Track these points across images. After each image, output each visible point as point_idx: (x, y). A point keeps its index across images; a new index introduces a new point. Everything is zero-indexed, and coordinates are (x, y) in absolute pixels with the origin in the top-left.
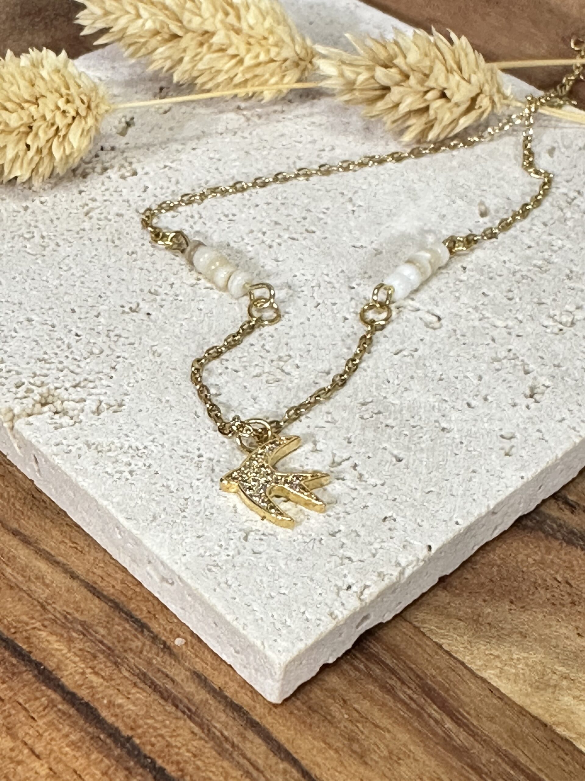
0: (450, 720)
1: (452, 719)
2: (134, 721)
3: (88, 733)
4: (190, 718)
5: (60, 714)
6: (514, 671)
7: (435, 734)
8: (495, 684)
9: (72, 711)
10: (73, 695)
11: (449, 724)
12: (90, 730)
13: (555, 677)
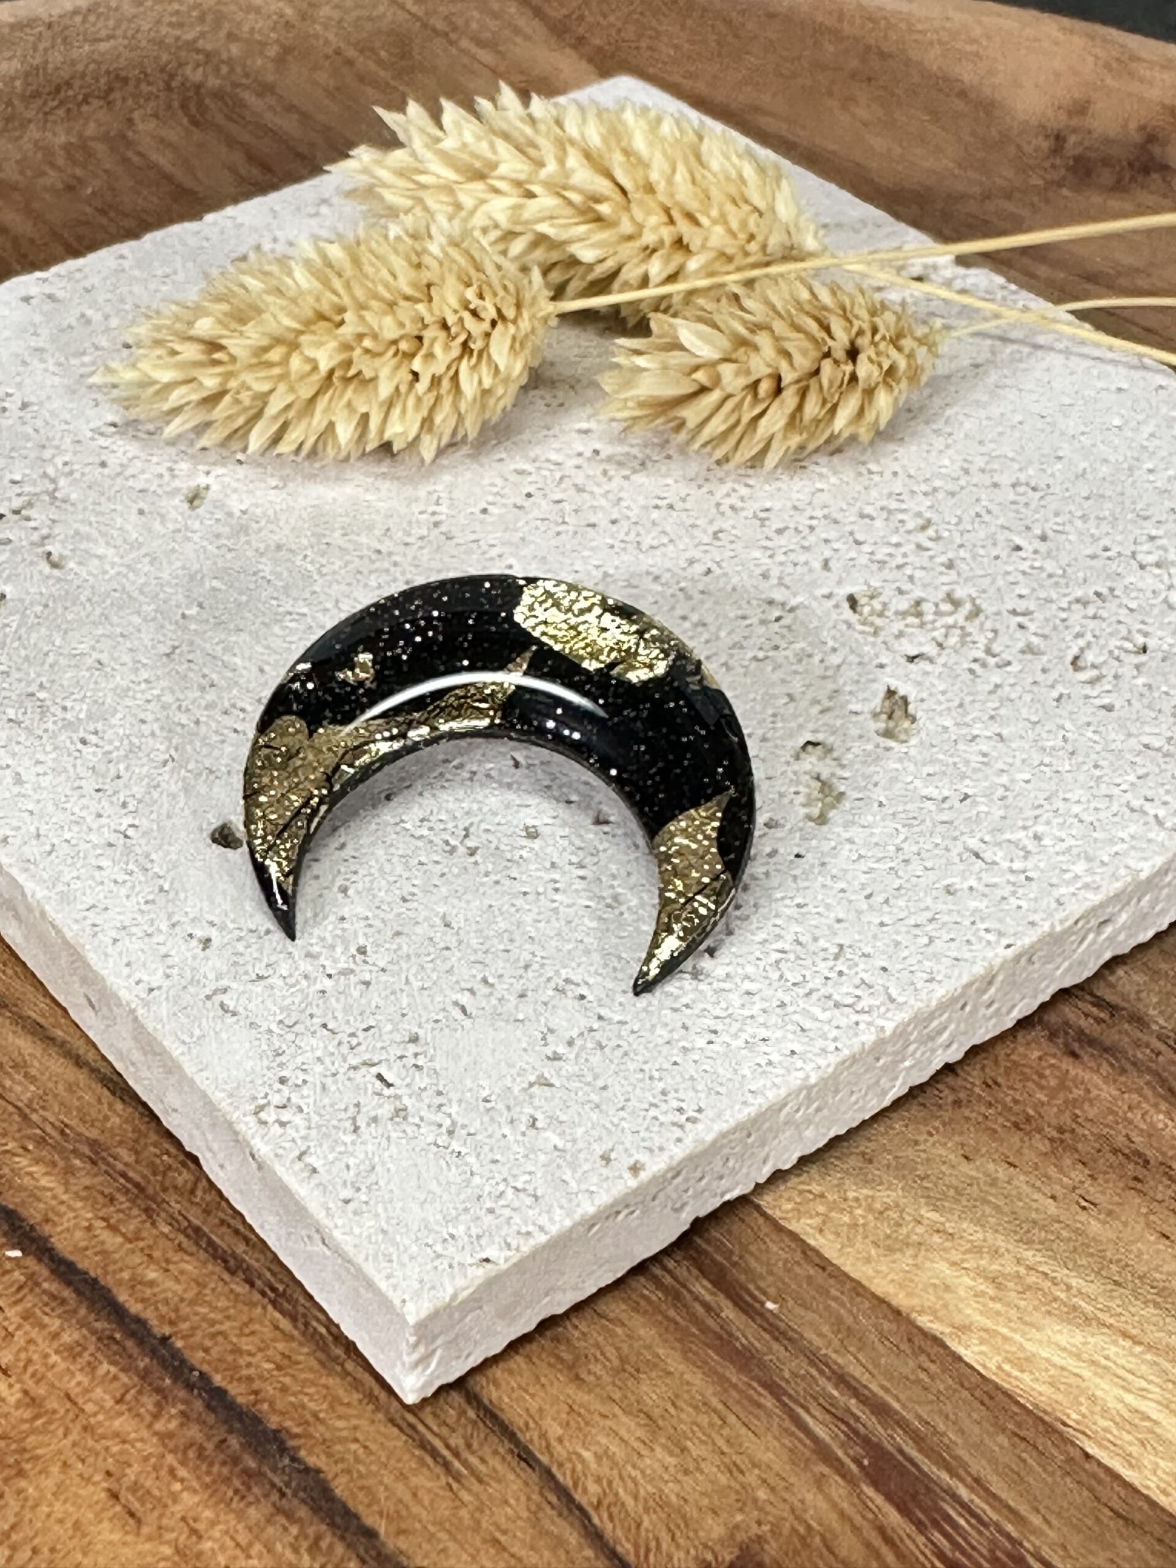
0: (730, 1304)
1: (736, 1304)
2: (176, 1310)
3: (94, 1332)
4: (274, 1303)
5: (45, 1298)
6: (846, 1219)
7: (704, 1329)
8: (812, 1242)
9: (67, 1293)
10: (71, 1266)
11: (729, 1312)
12: (98, 1325)
13: (920, 1230)
